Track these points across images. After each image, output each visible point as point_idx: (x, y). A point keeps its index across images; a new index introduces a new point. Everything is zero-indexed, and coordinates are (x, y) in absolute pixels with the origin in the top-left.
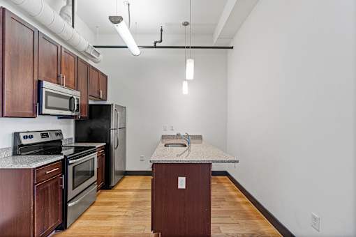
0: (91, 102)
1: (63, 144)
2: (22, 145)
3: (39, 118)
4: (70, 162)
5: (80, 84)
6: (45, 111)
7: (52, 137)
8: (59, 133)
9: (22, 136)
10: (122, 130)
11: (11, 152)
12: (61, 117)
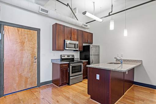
0: (84, 45)
1: (75, 60)
2: (62, 58)
3: (65, 51)
4: (71, 64)
5: (79, 39)
6: (66, 49)
7: (70, 57)
8: (73, 56)
9: (62, 56)
10: (98, 56)
11: (60, 60)
12: (75, 51)
